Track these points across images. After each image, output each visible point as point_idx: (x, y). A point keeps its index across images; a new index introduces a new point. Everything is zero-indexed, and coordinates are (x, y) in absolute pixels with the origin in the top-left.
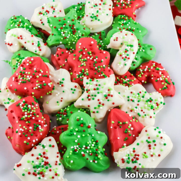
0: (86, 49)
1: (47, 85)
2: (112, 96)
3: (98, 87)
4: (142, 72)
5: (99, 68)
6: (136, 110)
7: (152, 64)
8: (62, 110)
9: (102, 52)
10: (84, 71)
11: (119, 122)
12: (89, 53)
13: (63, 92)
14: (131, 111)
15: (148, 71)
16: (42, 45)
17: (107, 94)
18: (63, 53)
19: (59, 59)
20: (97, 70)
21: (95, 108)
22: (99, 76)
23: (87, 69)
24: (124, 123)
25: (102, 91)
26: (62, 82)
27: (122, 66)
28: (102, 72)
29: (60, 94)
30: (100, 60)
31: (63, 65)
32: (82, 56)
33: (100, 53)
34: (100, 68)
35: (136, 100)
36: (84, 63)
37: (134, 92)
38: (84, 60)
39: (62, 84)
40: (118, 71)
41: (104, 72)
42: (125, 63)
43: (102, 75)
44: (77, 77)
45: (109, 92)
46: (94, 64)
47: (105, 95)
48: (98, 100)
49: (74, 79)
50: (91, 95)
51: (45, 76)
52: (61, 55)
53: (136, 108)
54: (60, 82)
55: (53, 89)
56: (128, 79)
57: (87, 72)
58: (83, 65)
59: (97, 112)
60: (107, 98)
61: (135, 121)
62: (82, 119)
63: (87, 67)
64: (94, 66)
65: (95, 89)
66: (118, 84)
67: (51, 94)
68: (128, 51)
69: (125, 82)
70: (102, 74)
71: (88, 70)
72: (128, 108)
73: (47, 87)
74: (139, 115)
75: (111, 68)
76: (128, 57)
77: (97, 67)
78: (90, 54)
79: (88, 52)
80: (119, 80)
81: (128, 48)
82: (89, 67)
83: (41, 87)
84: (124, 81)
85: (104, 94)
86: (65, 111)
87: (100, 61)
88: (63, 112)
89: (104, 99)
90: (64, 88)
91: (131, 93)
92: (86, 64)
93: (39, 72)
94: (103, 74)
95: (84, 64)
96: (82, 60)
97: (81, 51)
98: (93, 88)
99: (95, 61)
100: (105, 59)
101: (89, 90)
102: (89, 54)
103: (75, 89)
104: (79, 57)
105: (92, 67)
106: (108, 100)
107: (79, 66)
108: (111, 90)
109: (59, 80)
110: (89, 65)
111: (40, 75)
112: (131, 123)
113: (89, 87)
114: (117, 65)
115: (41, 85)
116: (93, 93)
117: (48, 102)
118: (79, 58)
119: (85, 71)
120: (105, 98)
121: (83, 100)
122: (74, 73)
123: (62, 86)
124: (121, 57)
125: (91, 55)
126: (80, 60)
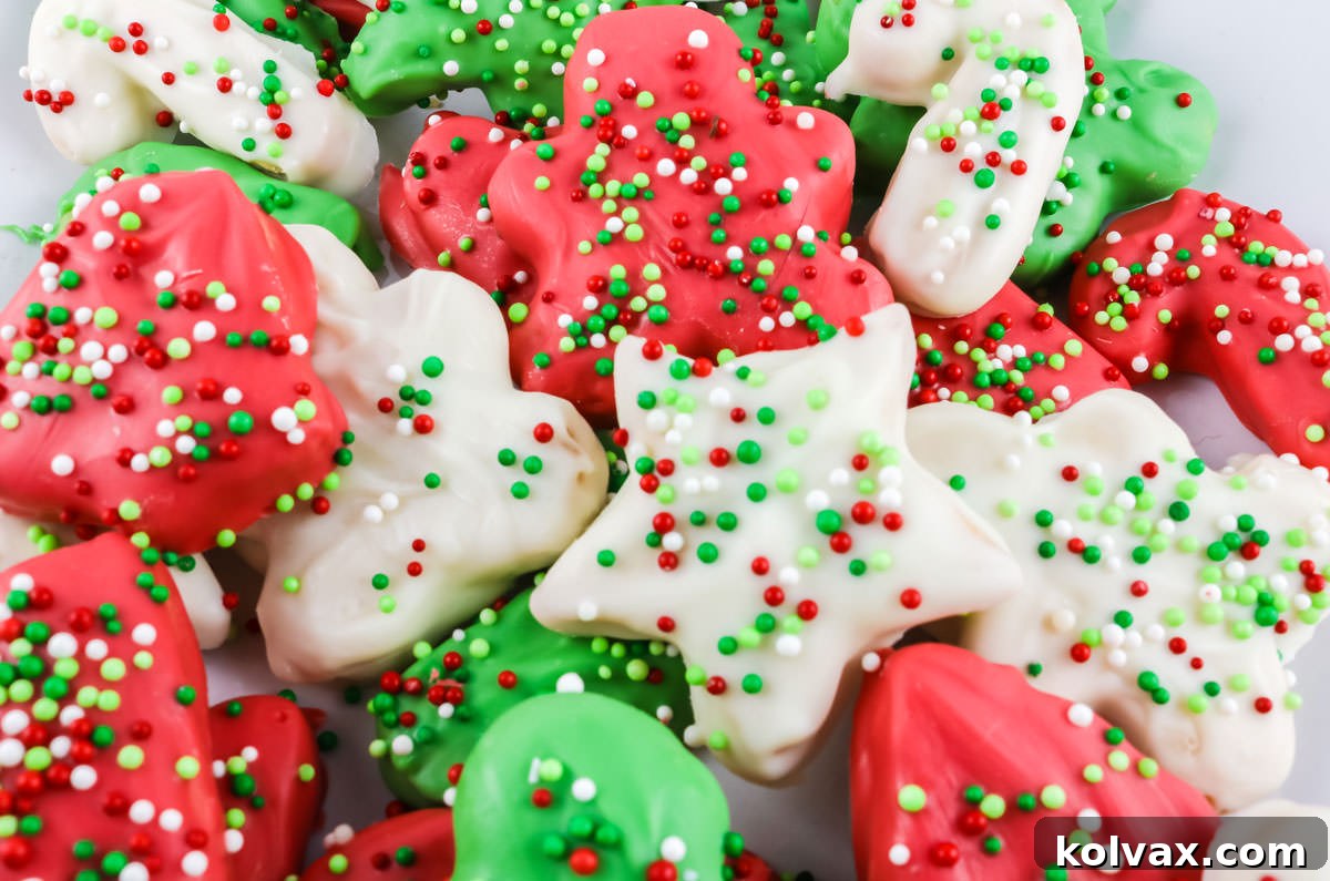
0: (645, 99)
1: (264, 424)
2: (893, 523)
3: (751, 432)
4: (1124, 289)
5: (759, 256)
6: (1123, 647)
7: (1209, 214)
8: (423, 650)
9: (786, 115)
10: (624, 289)
11: (975, 791)
12: (671, 126)
13: (431, 483)
14: (1079, 653)
15: (1174, 277)
16: (295, 92)
17: (847, 504)
18: (463, 148)
19: (430, 199)
20: (739, 274)
21: (730, 647)
22: (767, 324)
23: (651, 271)
24: (1030, 801)
25: (794, 480)
26: (417, 388)
27: (964, 232)
28: (791, 292)
29: (404, 501)
30: (764, 182)
31: (464, 243)
32: (608, 159)
33: (766, 128)
34: (773, 250)
35: (1112, 544)
36: (631, 213)
37: (1095, 468)
38: (630, 191)
39: (420, 410)
40: (928, 279)
41: (810, 287)
42: (987, 206)
43: (787, 319)
44: (567, 344)
45: (864, 481)
46: (714, 217)
47: (821, 514)
48: (760, 567)
49: (539, 359)
50: (680, 511)
51: (246, 341)
52: (443, 164)
53: (1122, 619)
54: (408, 395)
55: (337, 460)
56: (1020, 351)
57: (657, 292)
58: (618, 238)
59: (752, 687)
60: (840, 543)
61: (1135, 768)
62: (583, 789)
63: (653, 254)
64: (719, 235)
65: (720, 458)
66: (938, 399)
67: (318, 506)
68: (1005, 106)
69: (991, 375)
70: (789, 305)
71: (664, 279)
72: (1048, 625)
73: (262, 444)
74: (1153, 693)
75: (870, 254)
76: (1009, 156)
77: (746, 248)
78: (681, 133)
79: (662, 123)
80: (938, 356)
81: (1010, 84)
82: (675, 249)
83: (203, 452)
84: (987, 364)
85: (819, 500)
86: (454, 664)
87: (770, 193)
88: (426, 673)
89: (820, 552)
90: (444, 449)
91: (1069, 474)
92: (643, 220)
93: (197, 303)
94: (803, 309)
95: (626, 224)
96: (613, 186)
97: (603, 116)
98: (709, 444)
99: (720, 199)
100: (816, 180)
101: (667, 468)
102: (669, 135)
103: (541, 451)
104: (581, 167)
105: (696, 249)
106: (858, 569)
107: (584, 247)
108: (881, 466)
109: (398, 373)
110: (669, 234)
111: (205, 330)
112: (1093, 793)
113: (663, 434)
114: (918, 225)
115: (203, 429)
116: (703, 493)
117: (299, 580)
118: (584, 177)
119: (636, 285)
120: (825, 540)
121: (606, 560)
122: (542, 310)
123: (423, 426)
124: (954, 159)
125: (687, 142)
126: (595, 190)
